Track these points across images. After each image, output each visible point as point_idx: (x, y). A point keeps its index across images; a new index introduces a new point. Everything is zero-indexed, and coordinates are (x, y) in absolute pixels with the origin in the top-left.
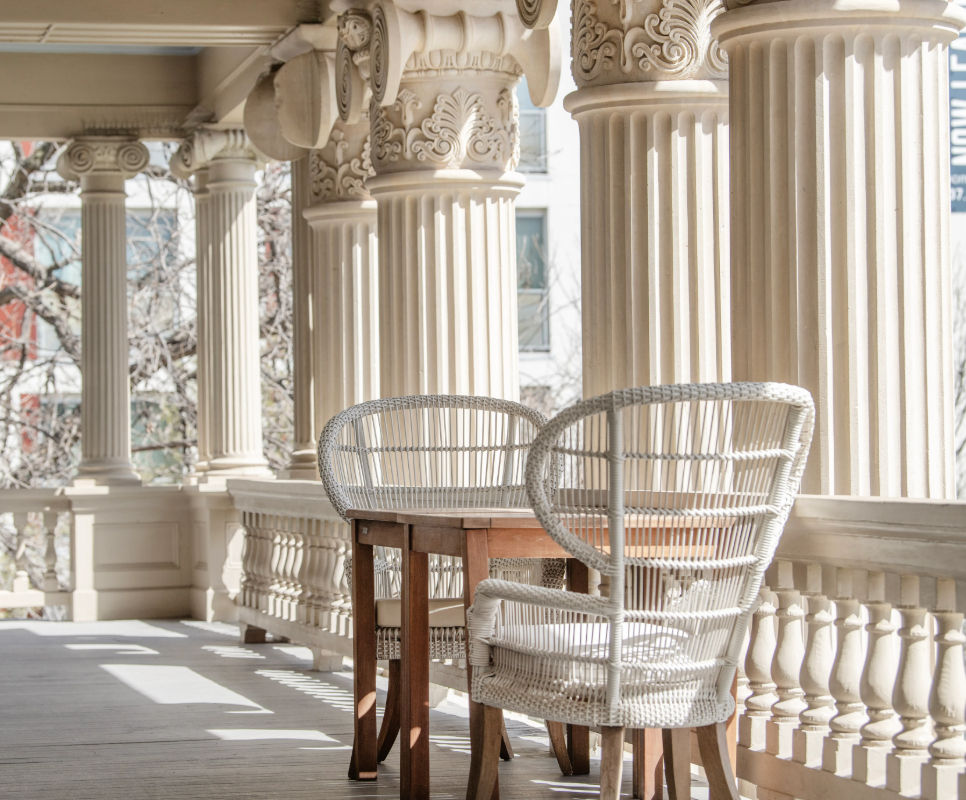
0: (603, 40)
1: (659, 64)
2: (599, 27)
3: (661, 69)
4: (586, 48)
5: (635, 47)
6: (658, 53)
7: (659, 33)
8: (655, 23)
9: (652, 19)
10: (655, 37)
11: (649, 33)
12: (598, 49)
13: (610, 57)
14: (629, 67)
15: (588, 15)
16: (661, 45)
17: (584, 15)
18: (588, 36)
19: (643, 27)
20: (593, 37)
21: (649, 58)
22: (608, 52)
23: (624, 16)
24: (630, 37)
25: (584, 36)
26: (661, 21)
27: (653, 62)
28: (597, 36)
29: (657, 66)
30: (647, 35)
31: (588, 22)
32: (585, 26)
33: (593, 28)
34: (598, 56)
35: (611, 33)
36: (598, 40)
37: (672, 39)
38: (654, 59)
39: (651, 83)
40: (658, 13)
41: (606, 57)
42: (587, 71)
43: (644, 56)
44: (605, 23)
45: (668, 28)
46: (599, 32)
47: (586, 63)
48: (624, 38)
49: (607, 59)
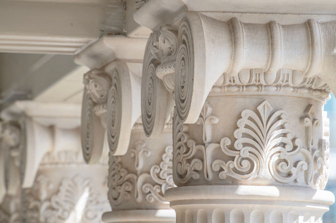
0: (125, 179)
1: (159, 198)
2: (123, 172)
3: (160, 201)
4: (114, 184)
5: (144, 186)
6: (158, 191)
7: (160, 178)
8: (157, 171)
9: (155, 168)
10: (156, 180)
11: (153, 177)
12: (121, 185)
13: (129, 192)
14: (140, 199)
15: (117, 162)
16: (161, 186)
17: (114, 162)
18: (116, 176)
19: (149, 173)
20: (119, 178)
21: (153, 194)
22: (127, 188)
23: (137, 166)
24: (141, 179)
25: (114, 176)
26: (161, 170)
27: (155, 197)
28: (121, 177)
29: (158, 199)
30: (152, 179)
31: (116, 167)
32: (114, 169)
33: (119, 171)
34: (122, 190)
35: (130, 176)
36: (122, 179)
37: (168, 182)
38: (156, 194)
39: (153, 211)
40: (159, 165)
41: (126, 191)
42: (115, 199)
43: (150, 192)
44: (126, 169)
45: (166, 175)
46: (122, 174)
47: (115, 194)
48: (137, 180)
49: (126, 193)
